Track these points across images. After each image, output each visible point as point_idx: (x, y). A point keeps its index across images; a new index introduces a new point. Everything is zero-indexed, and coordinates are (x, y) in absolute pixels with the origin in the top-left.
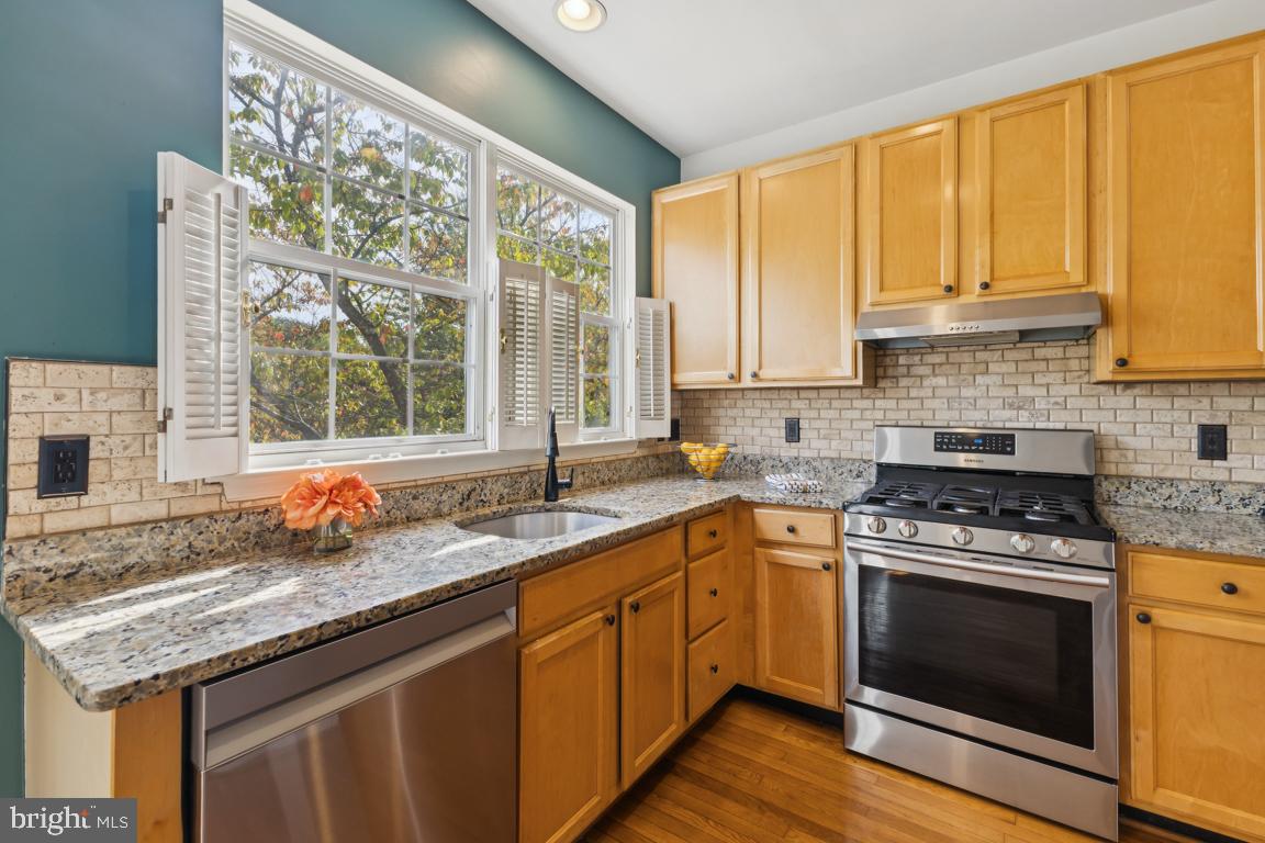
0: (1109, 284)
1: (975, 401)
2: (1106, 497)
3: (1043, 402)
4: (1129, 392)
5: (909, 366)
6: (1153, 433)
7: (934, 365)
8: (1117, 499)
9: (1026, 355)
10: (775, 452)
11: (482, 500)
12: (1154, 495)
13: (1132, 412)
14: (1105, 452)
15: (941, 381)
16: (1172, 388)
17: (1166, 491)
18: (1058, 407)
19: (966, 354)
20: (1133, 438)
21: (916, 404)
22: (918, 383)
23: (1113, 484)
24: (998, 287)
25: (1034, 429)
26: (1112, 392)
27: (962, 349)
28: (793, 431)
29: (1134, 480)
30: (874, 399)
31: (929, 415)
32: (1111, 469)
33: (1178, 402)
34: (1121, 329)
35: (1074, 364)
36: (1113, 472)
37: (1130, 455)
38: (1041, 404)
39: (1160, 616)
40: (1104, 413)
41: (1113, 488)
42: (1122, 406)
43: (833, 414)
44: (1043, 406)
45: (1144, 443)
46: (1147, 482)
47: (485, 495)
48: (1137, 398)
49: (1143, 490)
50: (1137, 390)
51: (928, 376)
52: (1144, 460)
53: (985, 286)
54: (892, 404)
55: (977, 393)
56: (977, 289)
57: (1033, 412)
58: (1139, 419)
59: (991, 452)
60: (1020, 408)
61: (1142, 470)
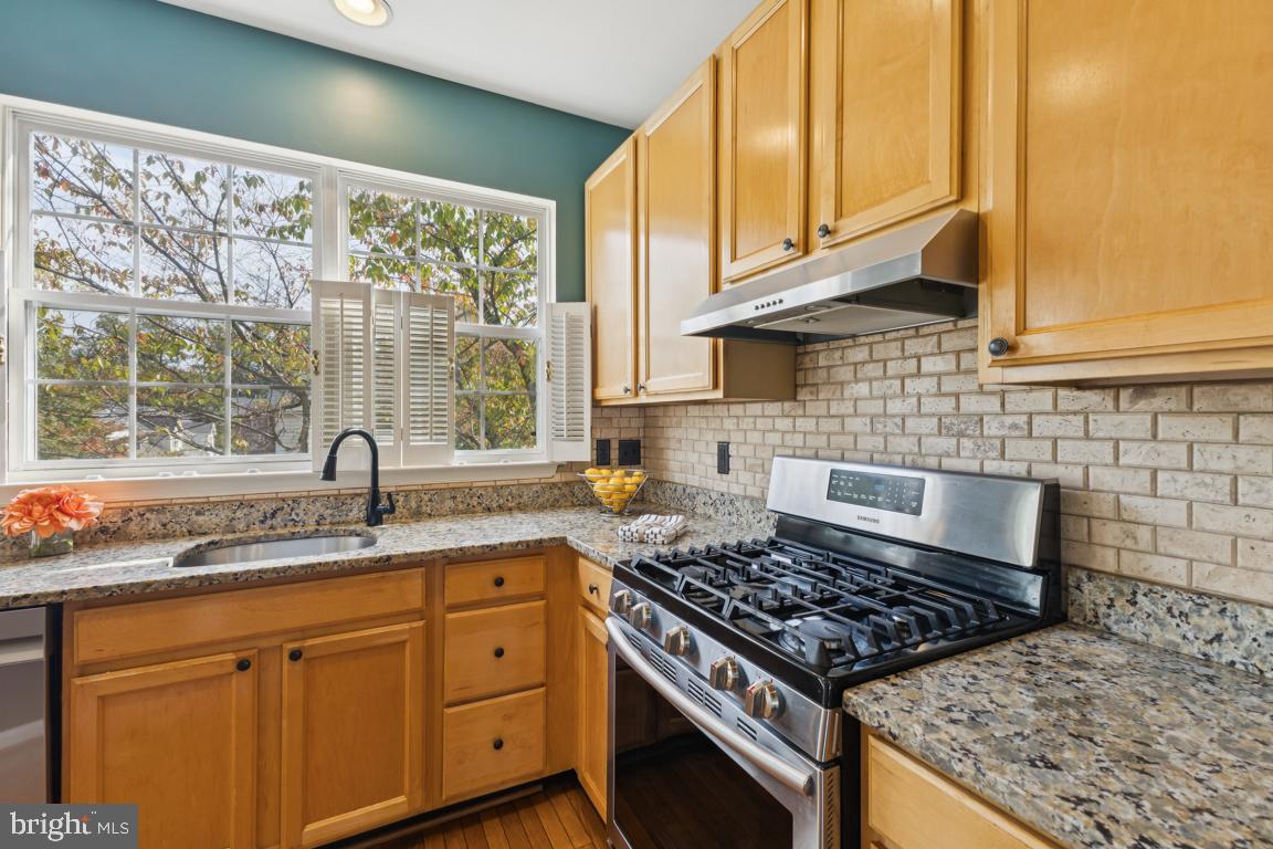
1: (903, 420)
2: (1090, 615)
3: (995, 424)
4: (1142, 404)
5: (829, 368)
6: (1192, 493)
7: (856, 364)
8: (1110, 622)
10: (711, 485)
11: (293, 520)
12: (1185, 627)
13: (1147, 447)
14: (1095, 523)
17: (1210, 622)
18: (1017, 433)
19: (893, 344)
20: (1151, 501)
22: (838, 394)
23: (1103, 590)
25: (982, 475)
26: (1110, 405)
27: (888, 336)
28: (723, 459)
29: (1143, 587)
30: (794, 417)
32: (1107, 560)
33: (1248, 427)
36: (1111, 567)
37: (1144, 534)
38: (992, 428)
40: (1095, 445)
41: (1102, 599)
42: (1129, 435)
43: (757, 437)
44: (994, 432)
45: (1174, 513)
46: (1171, 596)
47: (297, 515)
48: (1160, 417)
49: (1162, 613)
50: (1158, 402)
51: (849, 382)
52: (1173, 550)
54: (812, 423)
55: (906, 408)
57: (980, 442)
58: (1163, 462)
60: (961, 434)
61: (1164, 569)
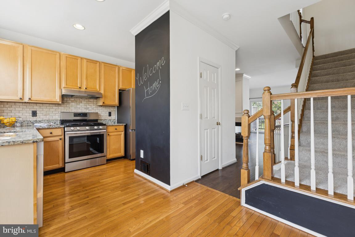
0: (102, 92)
5: (67, 100)
6: (104, 113)
7: (72, 101)
9: (88, 101)
10: (28, 119)
15: (73, 104)
16: (106, 107)
17: (105, 121)
18: (92, 109)
19: (78, 99)
21: (68, 108)
23: (99, 121)
24: (87, 89)
25: (90, 113)
26: (99, 107)
28: (34, 114)
30: (58, 107)
31: (71, 110)
32: (99, 119)
33: (107, 109)
34: (103, 98)
35: (95, 103)
37: (101, 116)
38: (90, 109)
39: (110, 134)
42: (101, 109)
43: (47, 110)
45: (103, 115)
49: (103, 121)
51: (70, 103)
53: (86, 88)
54: (63, 108)
55: (80, 107)
56: (85, 89)
58: (102, 111)
59: (84, 116)
60: (87, 109)
61: (103, 118)
